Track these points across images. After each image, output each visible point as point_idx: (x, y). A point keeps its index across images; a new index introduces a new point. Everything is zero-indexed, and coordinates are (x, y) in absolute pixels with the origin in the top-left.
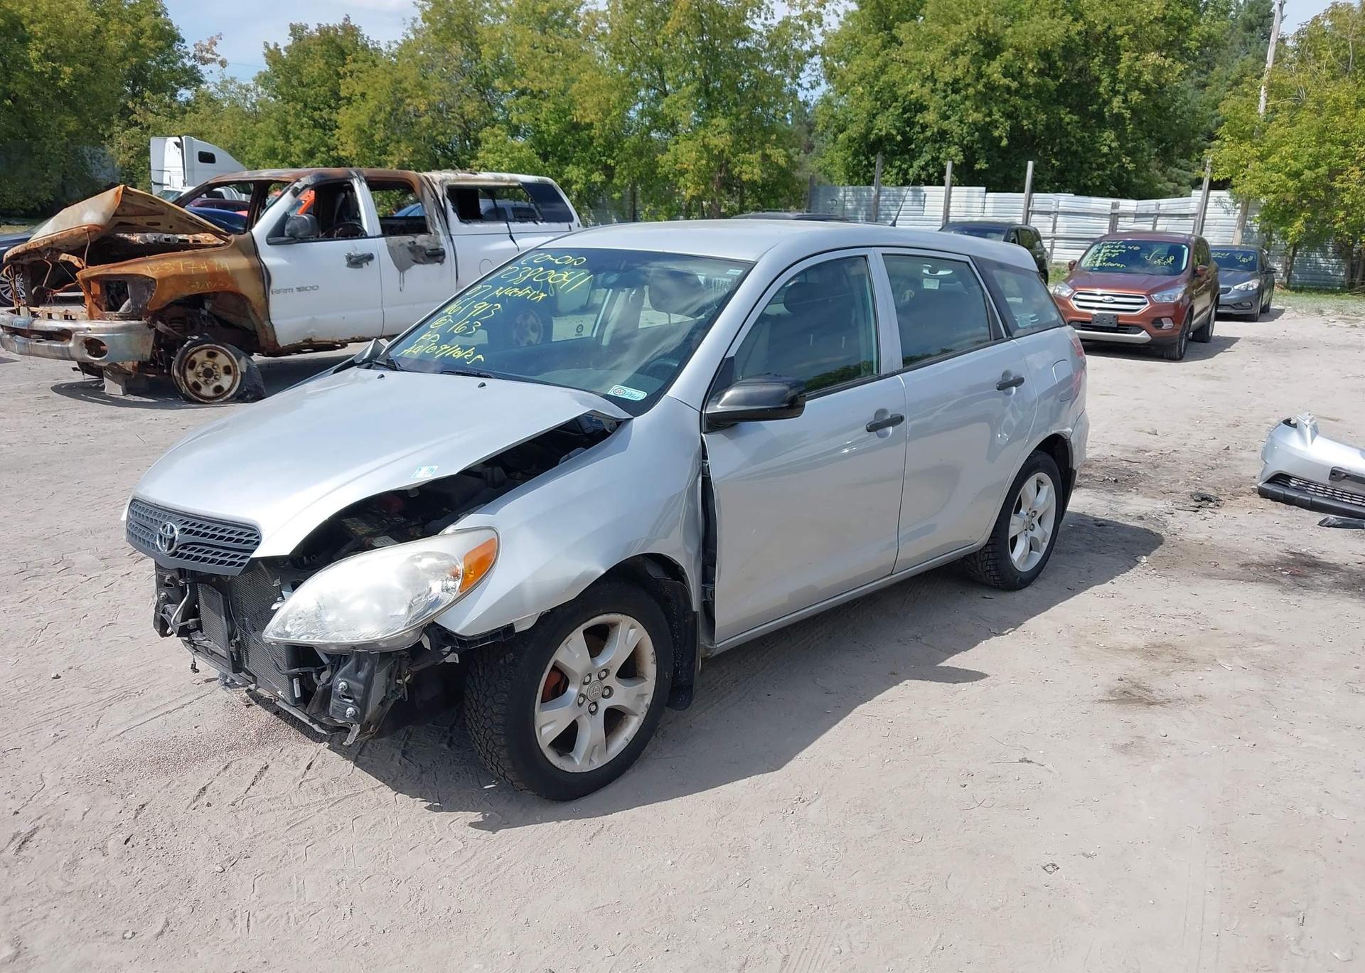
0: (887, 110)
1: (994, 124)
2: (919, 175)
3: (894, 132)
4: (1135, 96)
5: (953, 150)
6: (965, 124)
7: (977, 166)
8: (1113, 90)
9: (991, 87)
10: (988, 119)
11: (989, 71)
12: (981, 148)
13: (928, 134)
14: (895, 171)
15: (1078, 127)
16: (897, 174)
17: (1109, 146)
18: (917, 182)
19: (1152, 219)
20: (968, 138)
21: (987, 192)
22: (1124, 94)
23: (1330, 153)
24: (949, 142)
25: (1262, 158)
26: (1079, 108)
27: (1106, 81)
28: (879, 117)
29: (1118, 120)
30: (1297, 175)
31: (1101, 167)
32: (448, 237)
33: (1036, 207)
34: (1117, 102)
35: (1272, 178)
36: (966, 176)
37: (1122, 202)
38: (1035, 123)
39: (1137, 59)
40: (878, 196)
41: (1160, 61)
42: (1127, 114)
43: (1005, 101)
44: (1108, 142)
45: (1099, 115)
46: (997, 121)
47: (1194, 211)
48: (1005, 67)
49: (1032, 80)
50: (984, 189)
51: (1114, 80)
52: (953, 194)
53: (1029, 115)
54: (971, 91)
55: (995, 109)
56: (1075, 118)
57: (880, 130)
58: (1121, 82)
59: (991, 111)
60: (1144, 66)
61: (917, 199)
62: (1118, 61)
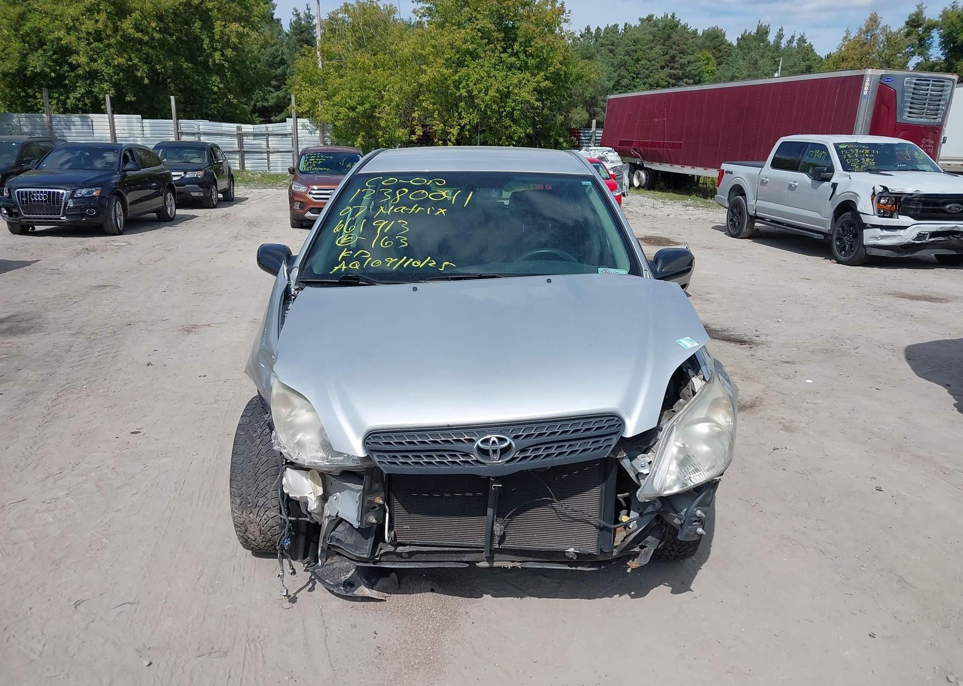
0: (37, 52)
1: (135, 67)
2: (77, 105)
3: (47, 70)
4: (229, 52)
5: (106, 86)
6: (110, 65)
7: (128, 99)
8: (212, 47)
9: (126, 38)
10: (130, 63)
11: (124, 26)
12: (127, 85)
13: (80, 72)
14: (54, 102)
15: (193, 72)
16: (57, 104)
17: (218, 86)
18: (74, 110)
19: (265, 137)
20: (115, 77)
21: (143, 118)
22: (221, 50)
23: (368, 97)
24: (101, 80)
25: (328, 98)
26: (190, 59)
27: (207, 41)
28: (30, 57)
29: (219, 70)
30: (353, 109)
31: (215, 101)
33: (184, 129)
34: (217, 55)
35: (340, 111)
36: (121, 107)
37: (243, 126)
38: (165, 67)
39: (225, 26)
40: (51, 121)
41: (241, 29)
42: (226, 65)
43: (139, 50)
44: (217, 84)
45: (206, 64)
46: (136, 65)
47: (290, 131)
48: (135, 24)
49: (157, 36)
50: (140, 116)
51: (212, 39)
52: (115, 120)
53: (160, 62)
54: (112, 40)
55: (133, 55)
56: (190, 65)
57: (35, 68)
58: (217, 41)
59: (130, 57)
60: (231, 32)
61: (85, 123)
62: (212, 27)
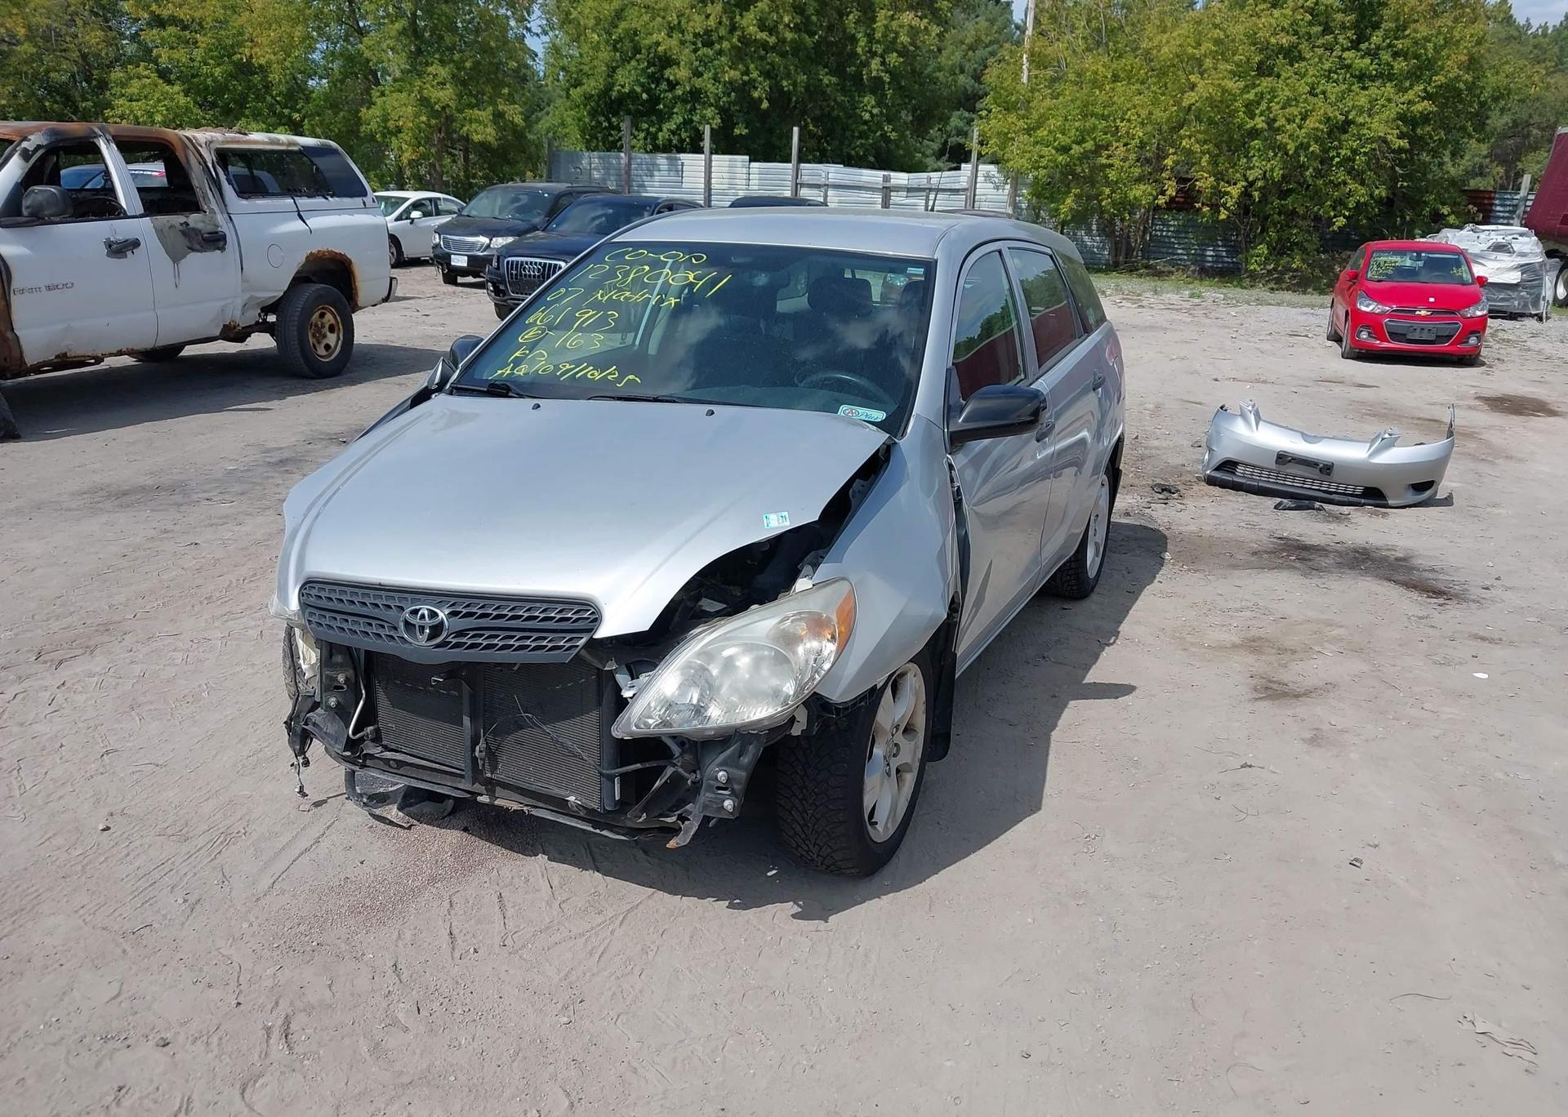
0: (629, 63)
1: (752, 84)
2: (670, 141)
3: (638, 89)
4: (893, 59)
5: (709, 112)
6: (719, 82)
7: (737, 132)
8: (870, 51)
9: (746, 41)
10: (746, 78)
11: (744, 22)
12: (739, 111)
13: (679, 92)
14: (642, 135)
15: (837, 90)
16: (645, 139)
17: (871, 112)
18: (667, 148)
19: (924, 194)
20: (725, 99)
21: (750, 161)
22: (882, 56)
23: (1094, 128)
24: (704, 103)
25: (1029, 131)
26: (839, 71)
27: (863, 42)
28: (620, 71)
29: (876, 86)
30: (1065, 150)
31: (862, 135)
32: (226, 216)
33: (805, 179)
34: (875, 64)
35: (1042, 153)
36: (726, 144)
37: (893, 174)
38: (795, 84)
39: (892, 18)
40: (629, 164)
41: (916, 22)
42: (887, 78)
43: (762, 58)
44: (869, 108)
45: (857, 78)
46: (755, 80)
47: (965, 185)
48: (760, 20)
49: (789, 36)
50: (747, 157)
51: (871, 38)
52: (713, 164)
53: (788, 76)
54: (726, 45)
55: (752, 66)
56: (834, 80)
57: (623, 87)
58: (878, 42)
59: (748, 68)
60: (900, 27)
61: (673, 168)
62: (873, 20)
